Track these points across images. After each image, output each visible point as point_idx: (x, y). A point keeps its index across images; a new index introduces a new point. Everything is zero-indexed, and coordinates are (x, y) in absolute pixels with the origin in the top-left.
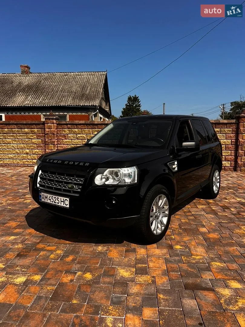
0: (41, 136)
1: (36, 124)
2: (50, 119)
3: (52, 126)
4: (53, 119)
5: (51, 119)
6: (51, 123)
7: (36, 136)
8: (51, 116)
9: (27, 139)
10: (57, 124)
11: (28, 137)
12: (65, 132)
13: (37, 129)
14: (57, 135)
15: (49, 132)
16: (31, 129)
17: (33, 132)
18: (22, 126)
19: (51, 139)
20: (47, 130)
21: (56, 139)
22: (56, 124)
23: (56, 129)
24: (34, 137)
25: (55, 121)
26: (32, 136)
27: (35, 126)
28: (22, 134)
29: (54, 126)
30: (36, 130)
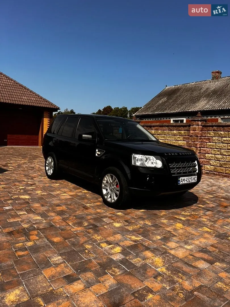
0: (187, 138)
1: (183, 126)
2: (195, 121)
3: (196, 128)
4: (198, 121)
6: (196, 125)
7: (182, 138)
8: (197, 118)
9: (175, 140)
10: (203, 126)
11: (176, 139)
12: (210, 134)
13: (184, 131)
14: (202, 138)
15: (193, 134)
16: (179, 130)
17: (181, 135)
18: (172, 128)
19: (194, 142)
20: (192, 132)
21: (199, 142)
22: (201, 125)
23: (200, 131)
24: (181, 139)
25: (200, 123)
26: (179, 138)
27: (182, 128)
28: (171, 135)
29: (199, 128)
30: (183, 132)
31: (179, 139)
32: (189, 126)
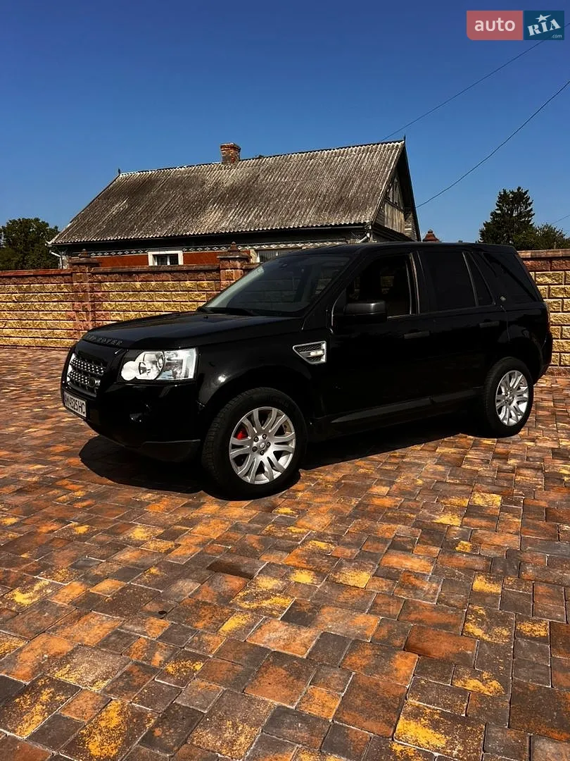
0: (214, 295)
1: (205, 271)
2: (229, 259)
3: (232, 274)
4: (235, 259)
5: (232, 259)
6: (231, 269)
7: (205, 296)
8: (232, 253)
9: (190, 301)
10: (244, 270)
11: (192, 298)
13: (207, 280)
15: (227, 286)
16: (197, 281)
17: (202, 290)
18: (181, 276)
20: (224, 282)
22: (241, 269)
24: (202, 298)
25: (238, 264)
26: (199, 296)
27: (203, 274)
28: (181, 291)
29: (236, 273)
30: (205, 283)
31: (199, 299)
32: (218, 270)
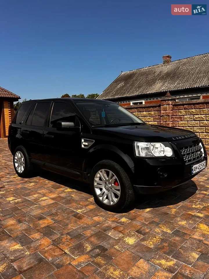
0: (157, 118)
1: (153, 107)
2: (165, 100)
3: (167, 108)
4: (168, 100)
5: (167, 100)
6: (166, 105)
7: (152, 119)
8: (167, 97)
10: (173, 105)
11: (146, 120)
12: (181, 113)
13: (154, 111)
14: (173, 117)
15: (164, 114)
16: (149, 111)
17: (151, 116)
18: (141, 110)
19: (165, 121)
20: (162, 112)
21: (171, 121)
22: (171, 105)
23: (171, 110)
24: (151, 120)
25: (170, 102)
27: (152, 108)
28: (141, 117)
29: (169, 108)
30: (153, 113)
31: (149, 120)
32: (160, 106)
